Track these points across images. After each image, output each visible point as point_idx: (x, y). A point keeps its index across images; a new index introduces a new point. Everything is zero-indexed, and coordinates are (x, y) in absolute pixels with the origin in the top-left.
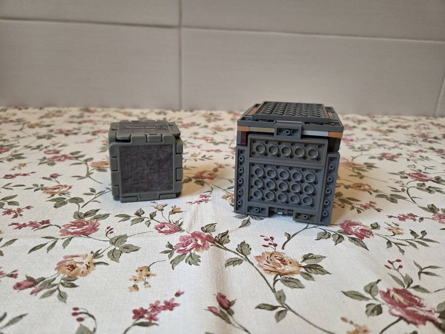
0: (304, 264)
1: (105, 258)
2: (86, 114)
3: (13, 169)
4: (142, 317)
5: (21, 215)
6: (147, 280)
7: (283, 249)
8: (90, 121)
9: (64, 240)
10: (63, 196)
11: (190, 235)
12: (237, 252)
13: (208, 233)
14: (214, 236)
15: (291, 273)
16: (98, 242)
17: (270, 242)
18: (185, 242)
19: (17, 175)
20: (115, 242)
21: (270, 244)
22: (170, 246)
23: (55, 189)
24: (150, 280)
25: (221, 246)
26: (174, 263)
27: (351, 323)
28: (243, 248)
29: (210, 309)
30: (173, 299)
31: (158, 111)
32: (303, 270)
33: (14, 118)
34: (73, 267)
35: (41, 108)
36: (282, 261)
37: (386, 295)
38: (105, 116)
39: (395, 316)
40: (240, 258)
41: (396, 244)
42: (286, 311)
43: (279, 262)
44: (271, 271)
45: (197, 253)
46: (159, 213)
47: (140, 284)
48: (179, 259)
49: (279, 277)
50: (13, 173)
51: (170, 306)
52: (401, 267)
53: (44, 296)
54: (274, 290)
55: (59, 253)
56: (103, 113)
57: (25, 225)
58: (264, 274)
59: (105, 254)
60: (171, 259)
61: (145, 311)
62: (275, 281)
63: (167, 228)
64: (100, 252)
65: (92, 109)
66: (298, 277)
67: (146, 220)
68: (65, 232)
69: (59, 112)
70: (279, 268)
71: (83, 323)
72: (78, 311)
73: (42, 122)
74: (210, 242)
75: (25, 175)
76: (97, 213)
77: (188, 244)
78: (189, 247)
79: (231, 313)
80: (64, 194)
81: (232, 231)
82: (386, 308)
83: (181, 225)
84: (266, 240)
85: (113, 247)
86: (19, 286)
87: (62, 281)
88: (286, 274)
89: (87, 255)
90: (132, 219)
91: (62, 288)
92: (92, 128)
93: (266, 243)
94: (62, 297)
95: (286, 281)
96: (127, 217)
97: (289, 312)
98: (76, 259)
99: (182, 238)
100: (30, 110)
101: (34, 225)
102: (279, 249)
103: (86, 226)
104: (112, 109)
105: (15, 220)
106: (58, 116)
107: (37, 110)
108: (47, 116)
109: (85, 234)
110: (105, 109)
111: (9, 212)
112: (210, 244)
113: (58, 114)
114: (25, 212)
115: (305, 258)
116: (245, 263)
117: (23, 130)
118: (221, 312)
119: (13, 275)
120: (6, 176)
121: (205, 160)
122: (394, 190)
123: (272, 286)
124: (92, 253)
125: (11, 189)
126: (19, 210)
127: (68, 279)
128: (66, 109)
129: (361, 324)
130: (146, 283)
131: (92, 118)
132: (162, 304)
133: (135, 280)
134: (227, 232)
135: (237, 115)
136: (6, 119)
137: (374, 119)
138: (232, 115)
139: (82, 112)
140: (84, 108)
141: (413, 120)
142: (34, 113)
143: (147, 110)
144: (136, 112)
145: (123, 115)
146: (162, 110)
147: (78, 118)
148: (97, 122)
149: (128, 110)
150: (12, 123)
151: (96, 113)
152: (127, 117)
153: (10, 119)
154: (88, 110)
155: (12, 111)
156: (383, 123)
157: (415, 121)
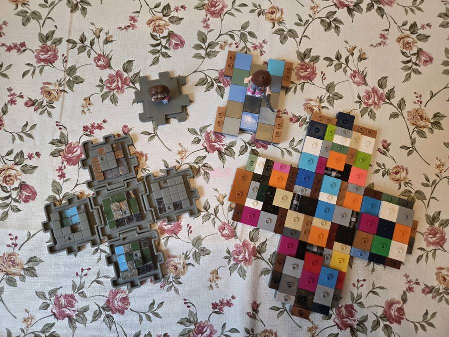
1: (192, 259)
4: (216, 308)
6: (217, 282)
11: (242, 244)
12: (269, 262)
13: (253, 243)
14: (257, 246)
16: (185, 244)
18: (239, 250)
20: (195, 244)
22: (229, 252)
24: (219, 282)
25: (260, 256)
26: (231, 270)
28: (273, 258)
29: (248, 313)
34: (176, 267)
39: (335, 322)
40: (270, 268)
42: (284, 311)
45: (245, 268)
46: (220, 208)
48: (234, 266)
51: (229, 304)
52: (362, 285)
59: (191, 256)
60: (230, 265)
63: (227, 232)
64: (188, 254)
67: (212, 217)
71: (190, 309)
72: (187, 301)
77: (240, 253)
78: (240, 257)
79: (258, 312)
80: (145, 169)
81: (270, 239)
82: (333, 317)
83: (236, 228)
85: (194, 249)
87: (174, 279)
89: (181, 256)
90: (202, 214)
98: (176, 260)
99: (237, 246)
103: (173, 223)
109: (174, 232)
112: (253, 258)
122: (425, 182)
124: (183, 254)
127: (176, 277)
130: (217, 284)
132: (225, 301)
133: (211, 281)
134: (266, 241)
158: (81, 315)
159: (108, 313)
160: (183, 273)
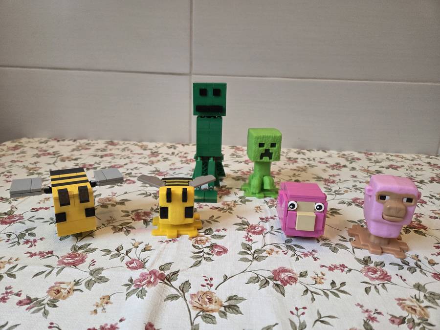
0: (226, 304)
1: (82, 287)
2: (110, 147)
3: (39, 203)
5: (35, 245)
6: (105, 307)
7: (216, 289)
8: (111, 155)
9: (59, 269)
11: (148, 272)
12: (179, 290)
13: (162, 272)
14: (166, 274)
15: (212, 311)
16: (82, 273)
17: (208, 282)
19: (41, 208)
20: (93, 273)
21: (208, 284)
22: (131, 280)
24: (108, 307)
25: (168, 283)
26: (128, 295)
28: (186, 285)
30: (117, 324)
31: (169, 144)
32: (222, 309)
33: (51, 151)
34: (58, 292)
35: (75, 141)
36: (210, 300)
38: (124, 150)
40: (179, 294)
41: (312, 292)
43: (207, 300)
44: (198, 308)
45: (146, 289)
46: (134, 250)
47: (99, 310)
48: (134, 291)
49: (201, 313)
50: (38, 206)
51: (113, 328)
52: (303, 314)
53: (34, 312)
54: (192, 324)
55: (52, 280)
56: (124, 146)
57: (35, 254)
58: (191, 309)
59: (83, 283)
60: (128, 291)
62: (197, 316)
63: (134, 265)
64: (80, 281)
65: (115, 141)
66: (216, 314)
67: (122, 255)
68: (61, 262)
69: (88, 144)
70: (204, 306)
72: (52, 326)
73: (72, 155)
74: (160, 279)
75: (46, 209)
76: (89, 247)
77: (144, 279)
78: (143, 283)
81: (183, 270)
83: (146, 263)
84: (206, 280)
85: (91, 277)
86: (20, 303)
87: (49, 302)
88: (208, 311)
89: (70, 283)
90: (112, 254)
91: (47, 307)
92: (110, 162)
93: (205, 283)
94: (46, 314)
95: (205, 317)
96: (109, 252)
98: (62, 286)
99: (143, 275)
100: (66, 142)
101: (42, 254)
102: (212, 289)
103: (77, 258)
104: (132, 143)
105: (30, 250)
106: (86, 149)
107: (71, 142)
108: (78, 149)
109: (74, 265)
110: (126, 142)
111: (27, 242)
112: (159, 281)
113: (87, 147)
114: (39, 243)
115: (230, 299)
116: (181, 299)
117: (55, 164)
119: (18, 295)
120: (33, 209)
122: (342, 239)
123: (192, 319)
124: (75, 281)
125: (34, 221)
126: (35, 241)
127: (53, 301)
128: (94, 142)
130: (104, 309)
131: (113, 152)
132: (109, 327)
133: (97, 306)
134: (178, 272)
135: (238, 149)
136: (46, 151)
137: (370, 156)
138: (234, 150)
139: (106, 145)
140: (109, 141)
141: (411, 158)
142: (68, 146)
143: (161, 144)
144: (151, 145)
145: (139, 148)
146: (174, 144)
147: (102, 151)
148: (116, 156)
149: (144, 143)
150: (49, 156)
151: (118, 147)
152: (142, 151)
153: (48, 152)
154: (112, 143)
155: (52, 143)
156: (377, 162)
157: (412, 160)
160: (64, 298)
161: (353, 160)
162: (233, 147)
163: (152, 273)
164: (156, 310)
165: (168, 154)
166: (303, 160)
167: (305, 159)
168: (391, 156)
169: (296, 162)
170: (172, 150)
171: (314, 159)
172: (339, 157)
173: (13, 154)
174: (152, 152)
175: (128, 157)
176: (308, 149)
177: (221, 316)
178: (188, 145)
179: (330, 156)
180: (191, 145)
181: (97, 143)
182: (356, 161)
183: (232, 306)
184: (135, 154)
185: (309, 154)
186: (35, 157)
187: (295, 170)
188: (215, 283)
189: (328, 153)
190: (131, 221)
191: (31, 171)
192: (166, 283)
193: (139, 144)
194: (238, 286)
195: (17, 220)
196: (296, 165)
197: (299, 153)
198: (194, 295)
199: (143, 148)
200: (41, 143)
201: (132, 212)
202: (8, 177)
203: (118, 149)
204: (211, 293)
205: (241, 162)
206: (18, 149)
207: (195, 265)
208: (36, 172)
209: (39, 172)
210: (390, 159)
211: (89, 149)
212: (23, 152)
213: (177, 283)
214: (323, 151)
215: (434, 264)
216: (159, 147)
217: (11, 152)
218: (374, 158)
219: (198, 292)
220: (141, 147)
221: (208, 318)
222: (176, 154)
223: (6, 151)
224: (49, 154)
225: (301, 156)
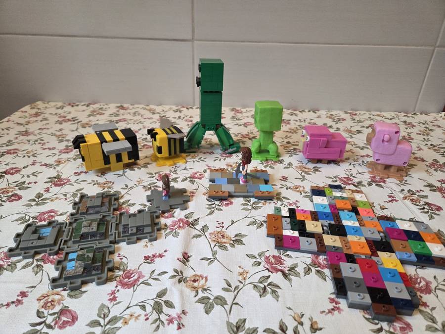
0: (234, 239)
2: (122, 111)
3: (78, 168)
4: (148, 259)
7: (226, 229)
8: (125, 120)
10: (110, 190)
11: (177, 220)
12: (200, 231)
13: (187, 219)
14: (190, 221)
15: (225, 243)
17: (221, 225)
18: (174, 224)
19: (81, 172)
22: (166, 225)
23: (105, 184)
25: (193, 227)
26: (166, 235)
27: (243, 269)
28: (205, 228)
29: (178, 259)
30: (163, 253)
31: (175, 108)
32: (232, 242)
33: (69, 117)
35: (88, 106)
36: (223, 236)
37: (267, 258)
38: (135, 114)
39: (265, 268)
40: (201, 234)
42: (214, 260)
43: (221, 236)
44: (215, 241)
45: (178, 231)
47: (148, 244)
48: (170, 233)
49: (218, 244)
50: (78, 171)
51: (161, 256)
54: (212, 250)
56: (134, 111)
58: (211, 242)
60: (166, 232)
61: (150, 257)
62: (215, 246)
63: (166, 214)
65: (125, 105)
66: (227, 245)
69: (101, 109)
70: (219, 240)
71: (122, 260)
72: (120, 255)
73: (90, 121)
74: (187, 225)
75: (85, 172)
76: (129, 202)
77: (175, 225)
78: (175, 227)
79: (188, 261)
80: (110, 188)
81: (202, 218)
82: (263, 264)
83: (174, 213)
84: (219, 224)
88: (222, 243)
90: (147, 207)
93: (218, 226)
95: (221, 246)
96: (145, 206)
97: (216, 261)
99: (173, 222)
100: (80, 108)
102: (224, 229)
103: (122, 211)
104: (141, 106)
106: (101, 114)
107: (85, 107)
108: (93, 114)
110: (135, 106)
112: (187, 226)
113: (100, 112)
115: (236, 236)
116: (203, 237)
117: (78, 130)
118: (183, 260)
120: (75, 173)
121: (201, 161)
123: (212, 248)
125: (79, 183)
128: (106, 106)
129: (246, 269)
130: (151, 244)
131: (125, 117)
132: (158, 255)
133: (146, 242)
134: (198, 219)
135: (237, 111)
136: (65, 117)
137: (355, 117)
138: (233, 112)
139: (118, 109)
140: (119, 105)
141: (390, 117)
142: (83, 111)
143: (167, 107)
144: (158, 109)
145: (148, 112)
146: (179, 107)
147: (115, 116)
148: (129, 121)
149: (152, 107)
150: (70, 123)
151: (128, 111)
152: (151, 116)
153: (67, 118)
154: (122, 108)
155: (68, 108)
156: (359, 122)
157: (391, 119)
158: (13, 265)
159: (39, 263)
161: (340, 120)
162: (233, 110)
163: (181, 220)
164: (187, 244)
165: (175, 118)
166: (295, 122)
167: (297, 121)
168: (373, 115)
169: (289, 123)
170: (178, 114)
171: (305, 121)
172: (327, 117)
173: (36, 121)
174: (160, 116)
175: (140, 122)
176: (301, 110)
177: (232, 247)
178: (191, 108)
179: (319, 117)
180: (194, 108)
181: (109, 108)
182: (342, 121)
183: (238, 240)
184: (145, 119)
185: (301, 116)
186: (58, 124)
187: (287, 132)
188: (225, 225)
189: (318, 113)
190: (156, 181)
191: (60, 138)
192: (191, 227)
193: (147, 107)
194: (241, 227)
195: (66, 183)
196: (288, 126)
197: (292, 115)
198: (212, 233)
199: (152, 112)
200: (58, 108)
201: (155, 173)
202: (42, 145)
203: (129, 113)
204: (223, 232)
205: (241, 125)
206: (39, 115)
207: (210, 214)
208: (64, 139)
209: (67, 139)
210: (372, 118)
211: (104, 114)
212: (45, 119)
213: (199, 227)
214: (314, 112)
215: (384, 209)
216: (166, 111)
217: (34, 119)
218: (357, 118)
219: (214, 232)
220: (150, 110)
221: (223, 247)
222: (182, 117)
223: (29, 118)
224: (69, 120)
225: (294, 117)
